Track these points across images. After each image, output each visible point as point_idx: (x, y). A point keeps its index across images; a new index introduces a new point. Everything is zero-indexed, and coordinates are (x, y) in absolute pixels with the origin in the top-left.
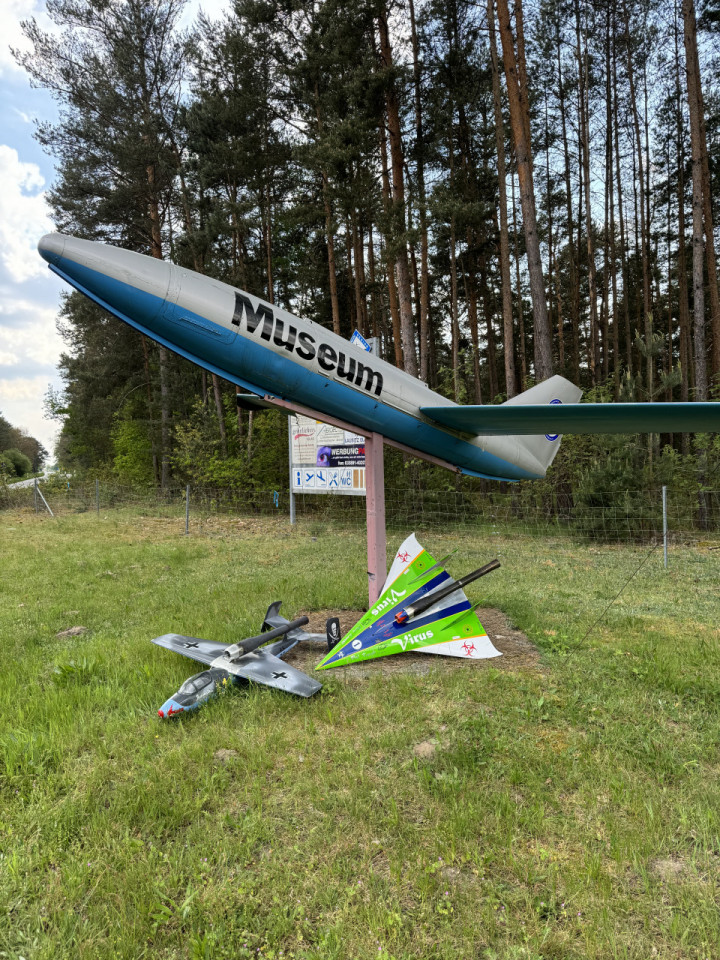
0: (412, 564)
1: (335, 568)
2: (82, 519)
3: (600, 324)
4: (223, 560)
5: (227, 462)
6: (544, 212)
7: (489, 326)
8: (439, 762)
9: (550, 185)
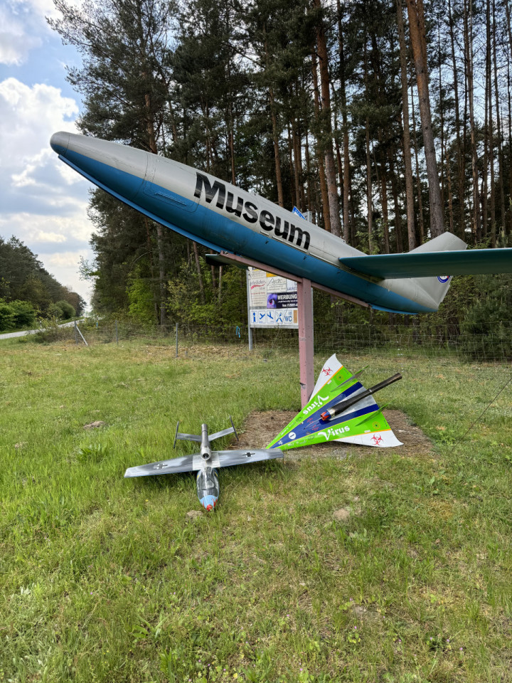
0: (335, 377)
1: (280, 381)
2: (106, 347)
3: (481, 198)
4: (201, 375)
5: (204, 307)
6: (438, 115)
7: (396, 203)
8: (353, 524)
9: (443, 93)
